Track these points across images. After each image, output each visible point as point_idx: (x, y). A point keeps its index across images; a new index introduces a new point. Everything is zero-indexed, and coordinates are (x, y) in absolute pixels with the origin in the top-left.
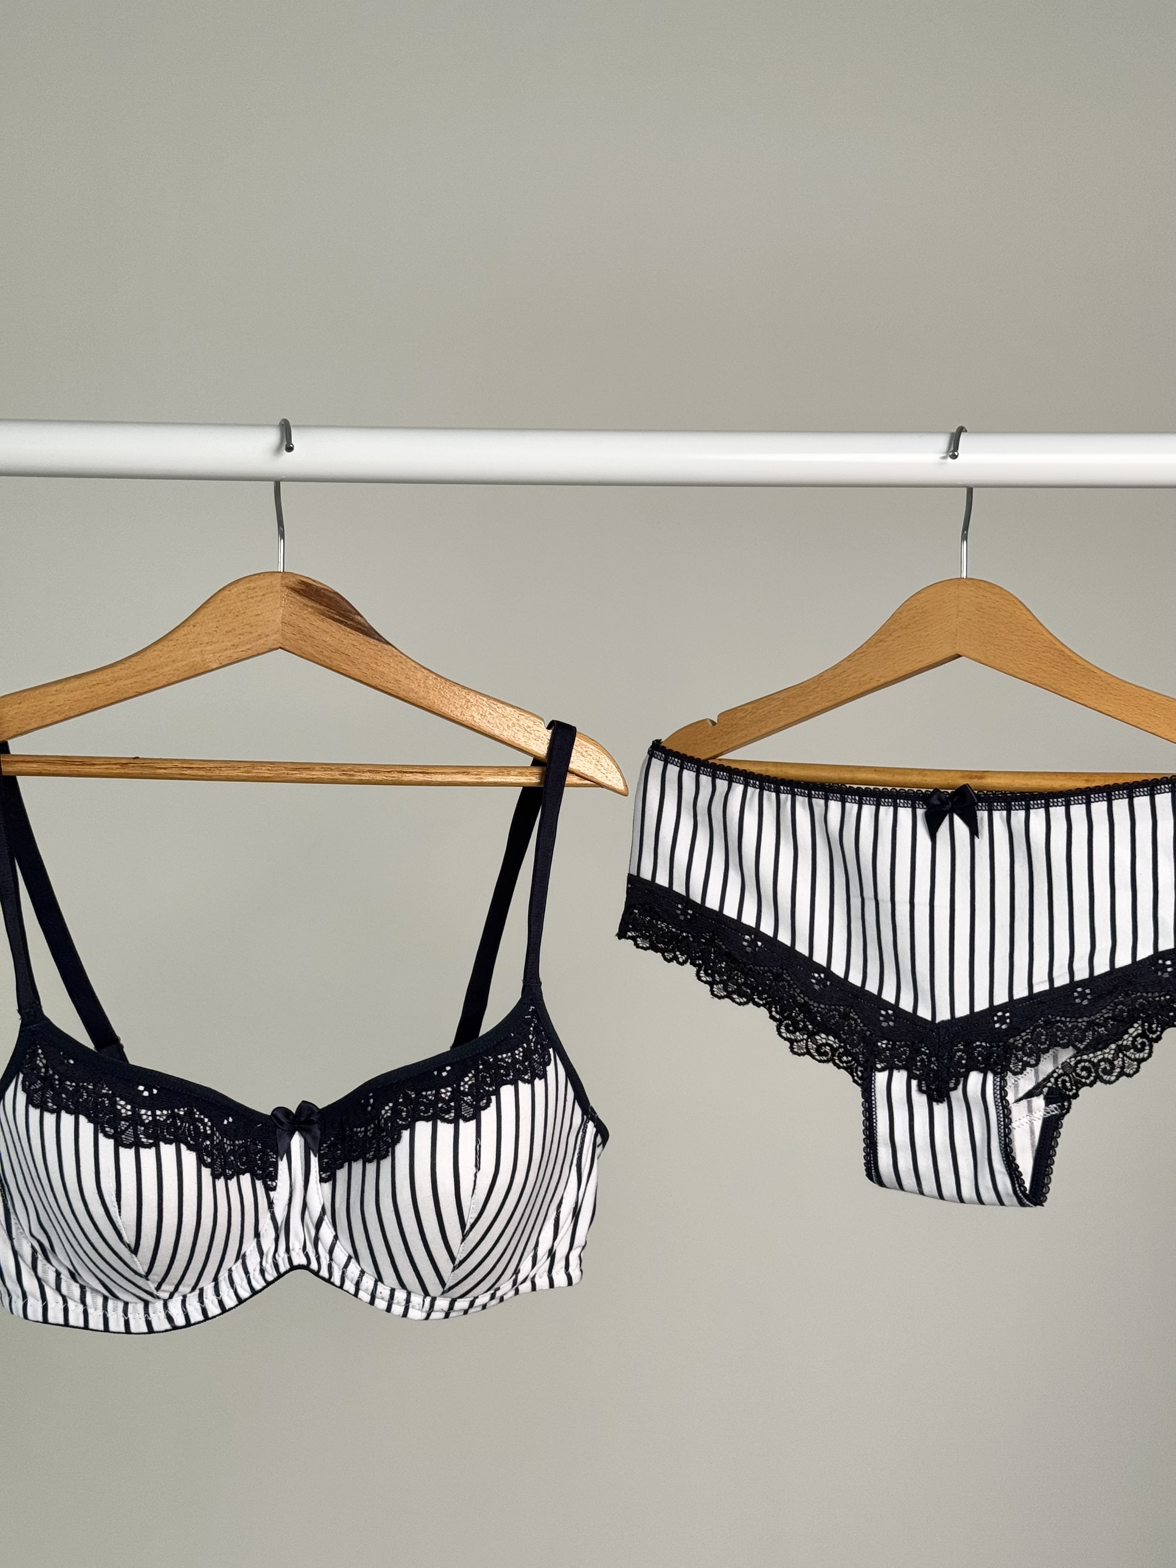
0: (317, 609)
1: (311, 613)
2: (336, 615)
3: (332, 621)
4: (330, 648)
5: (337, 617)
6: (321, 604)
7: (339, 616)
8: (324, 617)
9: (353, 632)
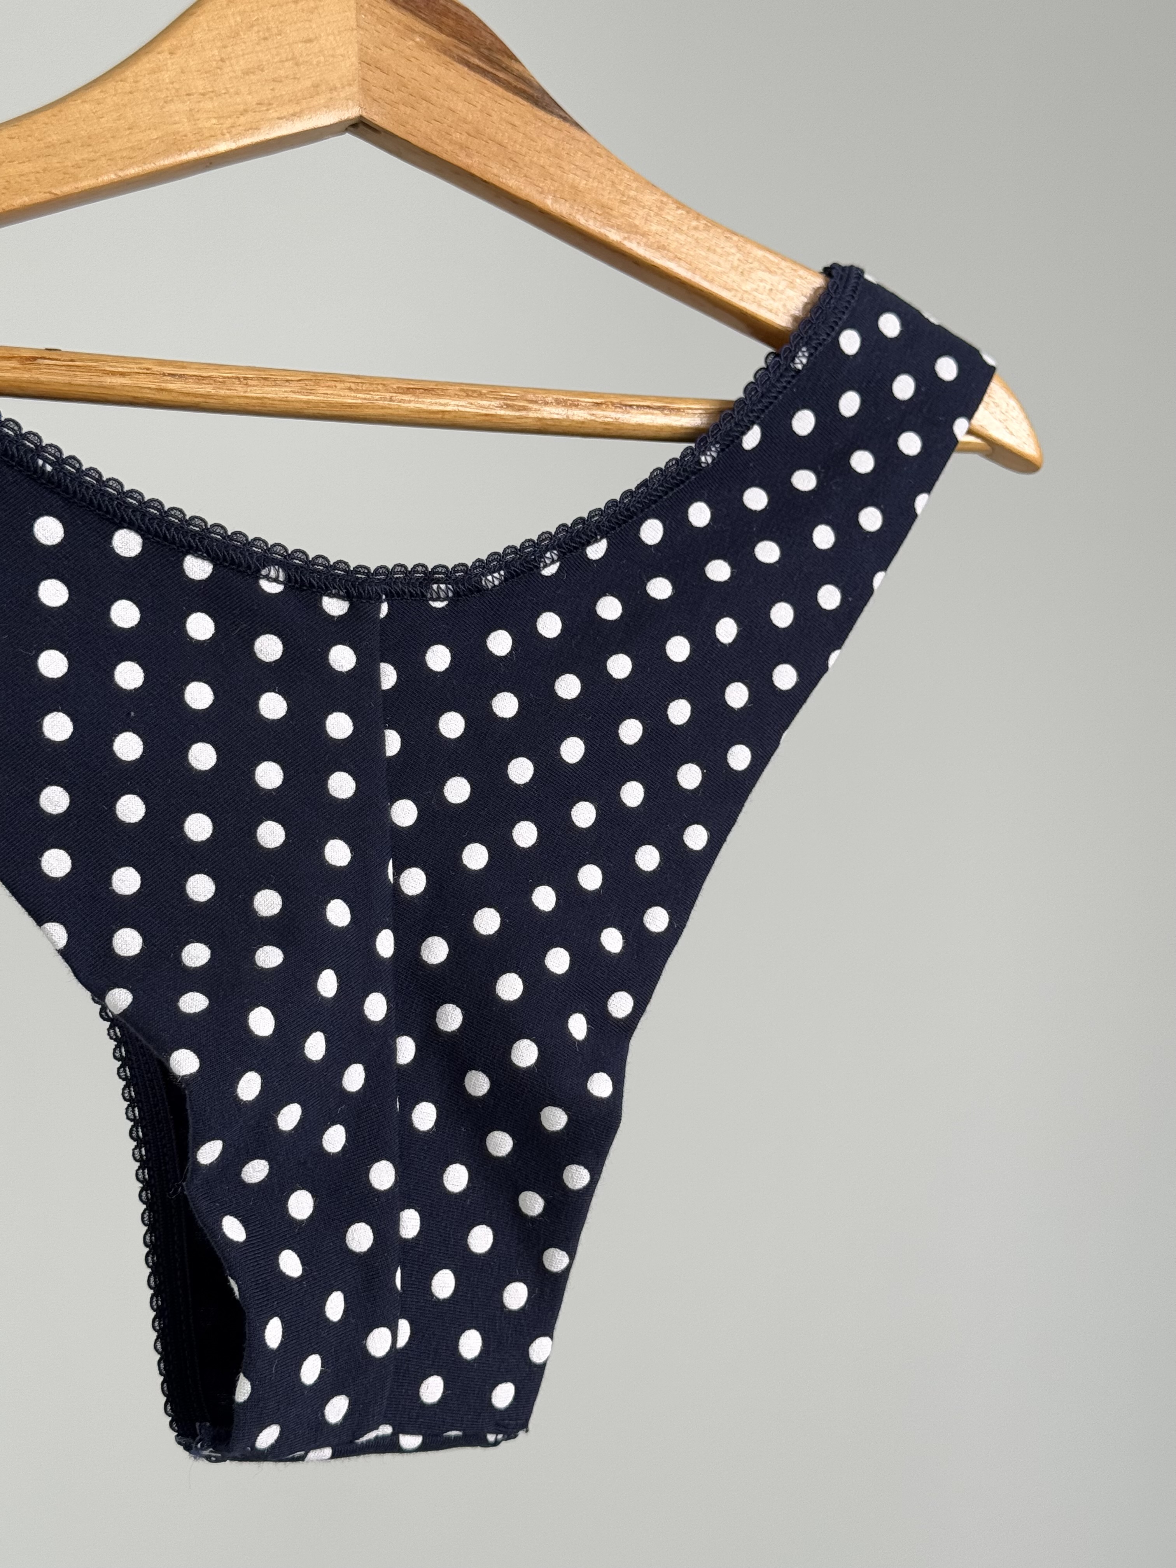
0: (432, 38)
1: (419, 46)
2: (472, 55)
3: (466, 69)
4: (465, 126)
5: (476, 61)
6: (440, 30)
7: (479, 59)
8: (448, 59)
9: (510, 95)
